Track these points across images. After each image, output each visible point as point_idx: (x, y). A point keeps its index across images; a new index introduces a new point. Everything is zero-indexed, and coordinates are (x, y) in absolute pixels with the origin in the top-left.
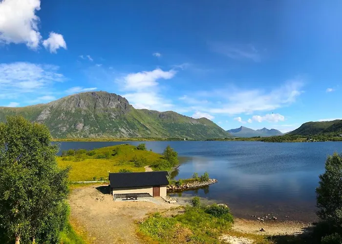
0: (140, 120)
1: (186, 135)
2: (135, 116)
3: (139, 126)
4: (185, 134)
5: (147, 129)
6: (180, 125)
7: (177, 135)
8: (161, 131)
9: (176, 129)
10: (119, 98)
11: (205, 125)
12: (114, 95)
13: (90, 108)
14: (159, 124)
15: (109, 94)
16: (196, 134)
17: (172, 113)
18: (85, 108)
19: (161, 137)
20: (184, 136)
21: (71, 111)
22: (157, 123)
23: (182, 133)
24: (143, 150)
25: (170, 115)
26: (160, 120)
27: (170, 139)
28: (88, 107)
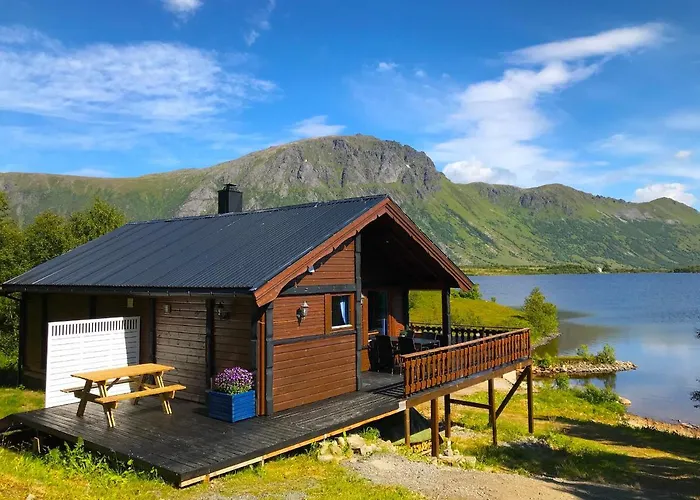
0: (465, 215)
1: (604, 255)
2: (454, 204)
3: (463, 234)
4: (600, 252)
5: (487, 240)
6: (583, 225)
7: (575, 257)
8: (529, 244)
9: (574, 237)
10: (408, 154)
11: (670, 222)
12: (394, 146)
13: (330, 182)
14: (522, 226)
15: (381, 144)
16: (637, 248)
17: (559, 189)
18: (315, 183)
19: (527, 263)
20: (599, 259)
21: (278, 191)
22: (514, 222)
23: (593, 251)
24: (473, 298)
25: (553, 197)
26: (525, 213)
27: (554, 270)
28: (326, 179)
